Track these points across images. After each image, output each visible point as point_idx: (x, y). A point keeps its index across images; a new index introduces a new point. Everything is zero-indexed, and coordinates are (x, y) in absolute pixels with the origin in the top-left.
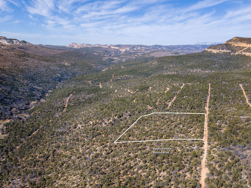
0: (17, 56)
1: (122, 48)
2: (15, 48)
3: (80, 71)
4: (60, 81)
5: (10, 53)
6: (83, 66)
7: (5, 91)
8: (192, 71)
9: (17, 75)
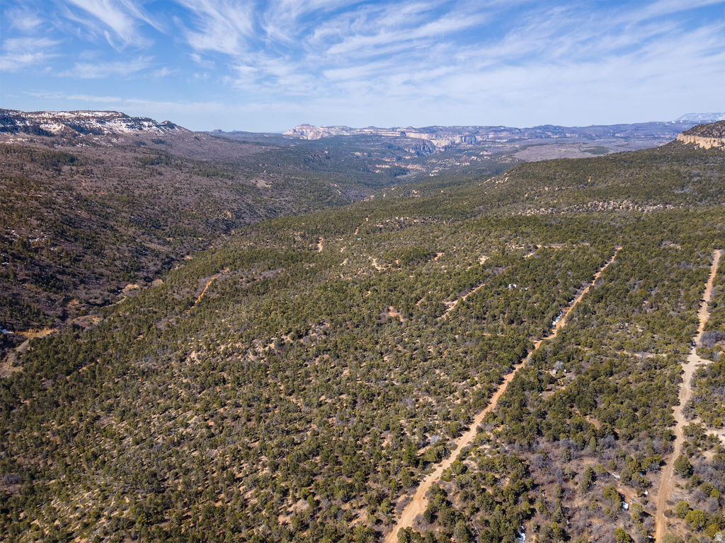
0: (139, 163)
1: (441, 137)
2: (146, 142)
3: (292, 203)
4: (227, 231)
5: (125, 154)
6: (305, 190)
7: (67, 254)
8: (602, 207)
9: (118, 212)
